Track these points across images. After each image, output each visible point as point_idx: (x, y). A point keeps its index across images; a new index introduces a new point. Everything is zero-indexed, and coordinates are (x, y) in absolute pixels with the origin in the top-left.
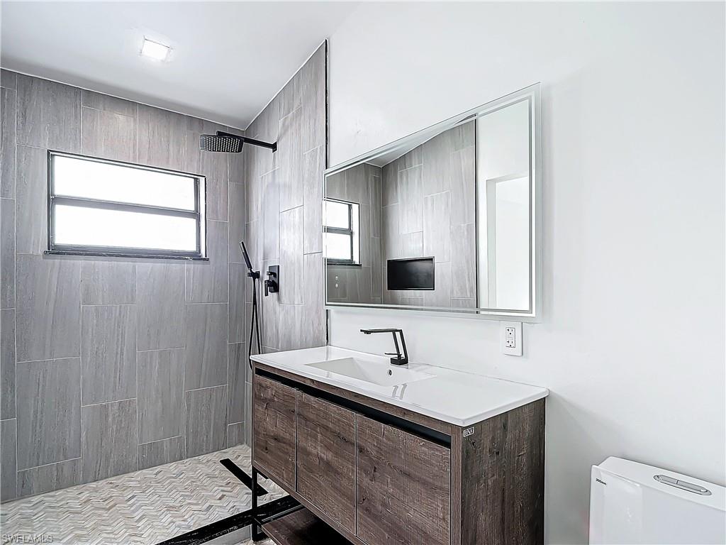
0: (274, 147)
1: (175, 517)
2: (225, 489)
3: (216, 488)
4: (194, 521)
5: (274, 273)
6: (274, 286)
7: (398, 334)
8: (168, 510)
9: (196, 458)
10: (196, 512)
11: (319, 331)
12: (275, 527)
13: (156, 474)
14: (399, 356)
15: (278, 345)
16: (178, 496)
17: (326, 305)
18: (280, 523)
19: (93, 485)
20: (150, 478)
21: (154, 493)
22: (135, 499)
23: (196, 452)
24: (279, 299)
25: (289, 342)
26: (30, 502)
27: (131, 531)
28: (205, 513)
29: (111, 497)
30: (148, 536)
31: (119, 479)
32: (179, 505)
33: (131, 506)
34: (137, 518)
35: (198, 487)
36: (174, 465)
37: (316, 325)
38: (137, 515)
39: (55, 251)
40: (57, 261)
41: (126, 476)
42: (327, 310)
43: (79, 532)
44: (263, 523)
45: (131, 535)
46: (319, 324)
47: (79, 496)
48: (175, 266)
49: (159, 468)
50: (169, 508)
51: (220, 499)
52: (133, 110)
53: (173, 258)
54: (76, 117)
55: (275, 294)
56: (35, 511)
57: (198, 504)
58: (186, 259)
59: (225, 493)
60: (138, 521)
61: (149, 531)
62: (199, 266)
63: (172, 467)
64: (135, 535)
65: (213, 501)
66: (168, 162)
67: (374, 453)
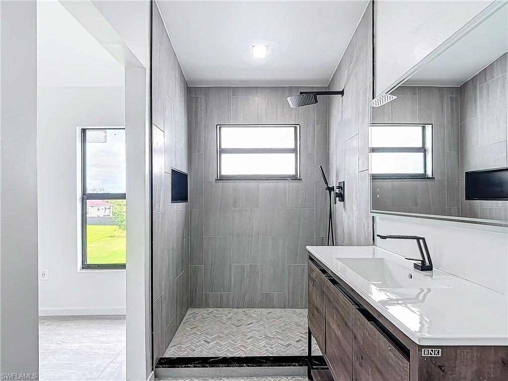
0: (342, 93)
1: (267, 344)
2: (303, 336)
3: (298, 333)
4: (277, 350)
5: (341, 187)
6: (341, 197)
7: (421, 241)
8: (265, 338)
9: (294, 309)
10: (280, 345)
11: (368, 233)
12: (320, 375)
13: (268, 314)
14: (423, 262)
15: (344, 242)
16: (274, 331)
17: (371, 212)
18: (324, 374)
19: (236, 310)
20: (264, 315)
21: (263, 325)
22: (252, 325)
23: (294, 306)
24: (344, 207)
25: (350, 239)
26: (208, 311)
27: (242, 344)
28: (285, 347)
29: (241, 320)
30: (249, 350)
31: (249, 310)
32: (273, 337)
33: (249, 328)
34: (248, 337)
35: (288, 329)
36: (280, 310)
37: (366, 228)
38: (249, 335)
39: (222, 179)
40: (221, 184)
41: (253, 309)
42: (373, 217)
43: (220, 335)
44: (313, 369)
45: (242, 346)
46: (368, 228)
47: (228, 314)
48: (281, 184)
49: (271, 310)
50: (267, 337)
51: (297, 341)
52: (257, 92)
53: (280, 180)
54: (229, 103)
55: (342, 203)
56: (208, 316)
57: (283, 341)
58: (287, 180)
59: (302, 339)
60: (248, 339)
61: (251, 347)
62: (295, 184)
63: (278, 312)
64: (244, 347)
65: (293, 342)
66: (277, 120)
67: (361, 343)
